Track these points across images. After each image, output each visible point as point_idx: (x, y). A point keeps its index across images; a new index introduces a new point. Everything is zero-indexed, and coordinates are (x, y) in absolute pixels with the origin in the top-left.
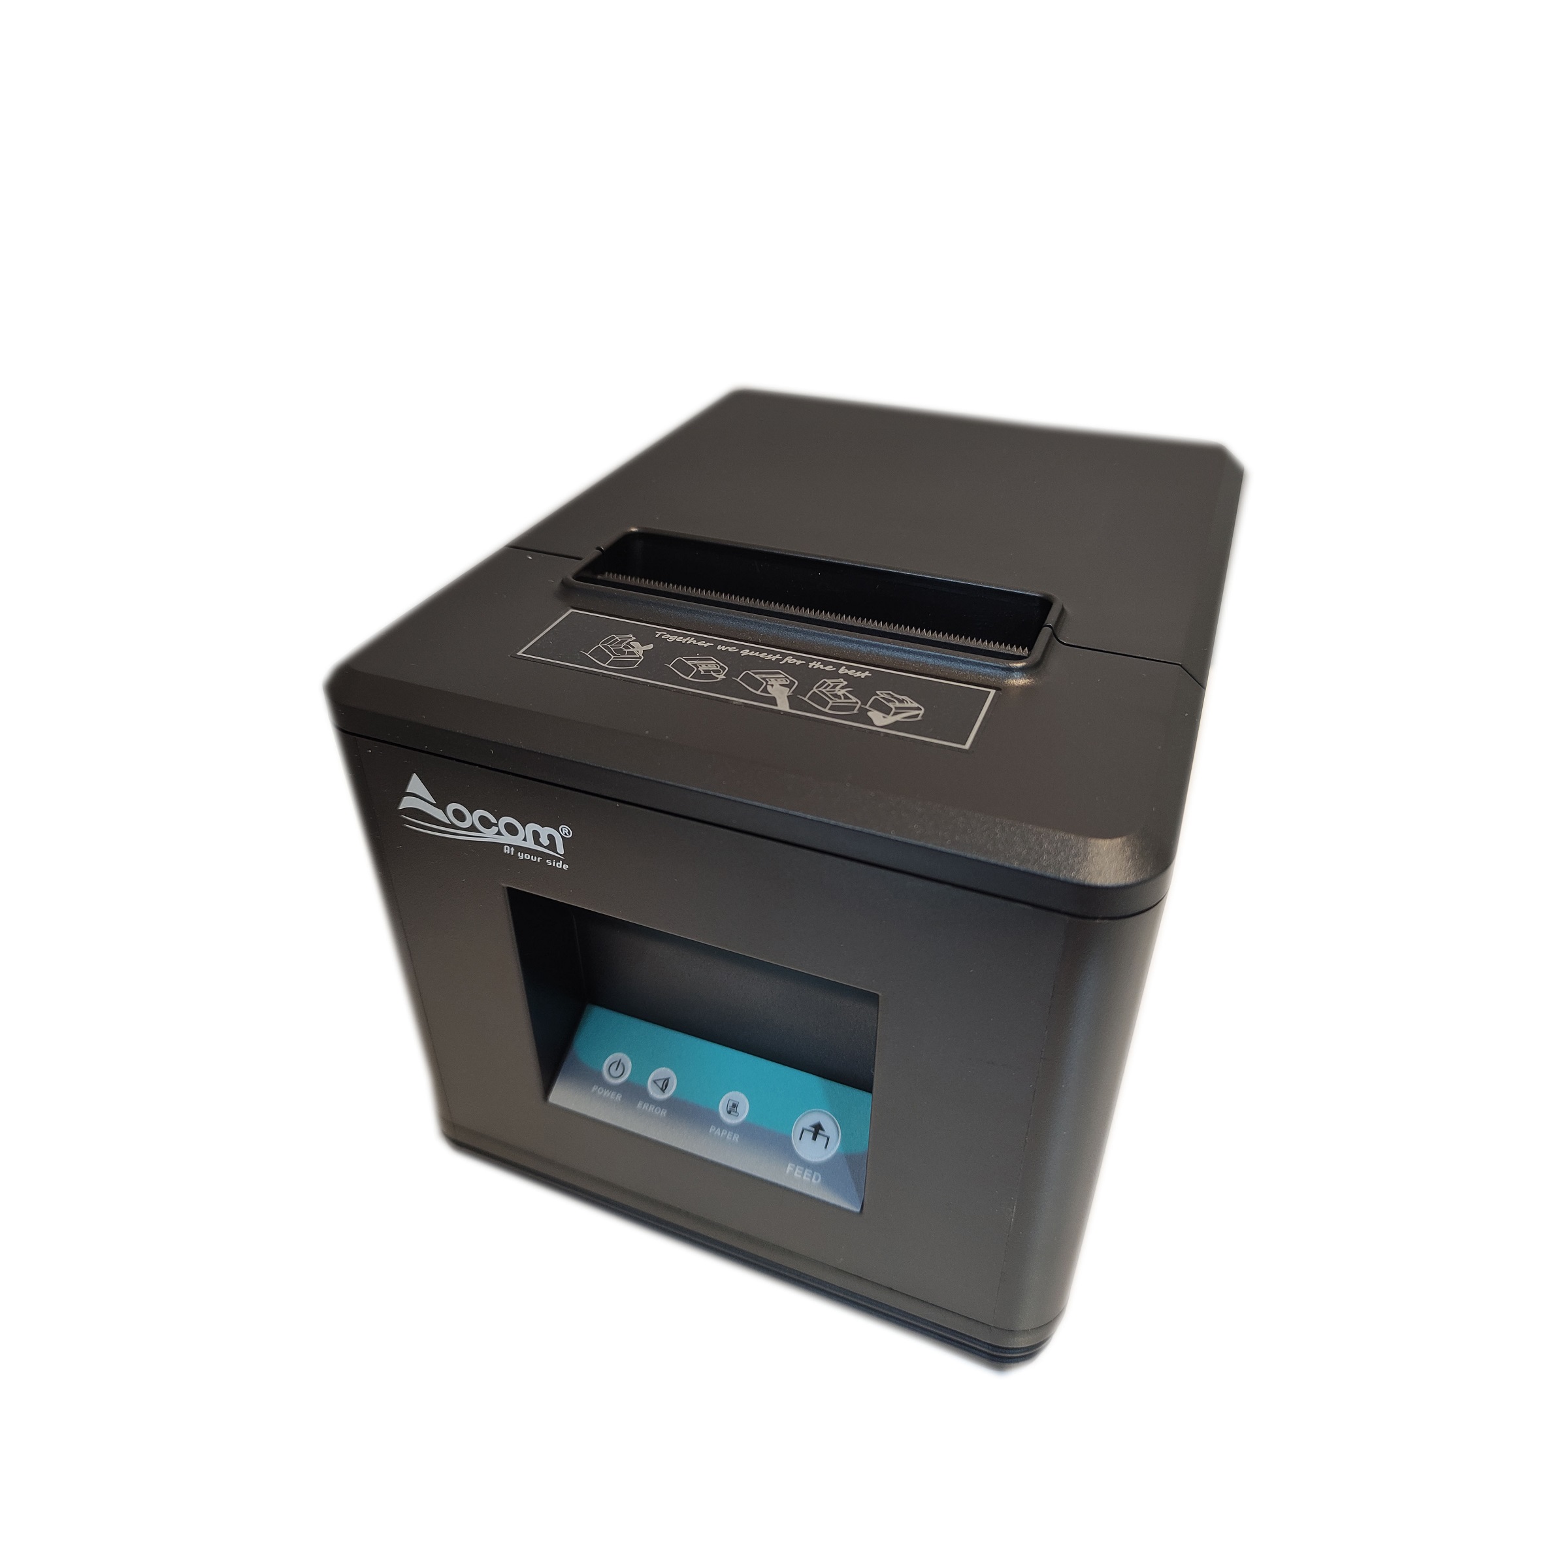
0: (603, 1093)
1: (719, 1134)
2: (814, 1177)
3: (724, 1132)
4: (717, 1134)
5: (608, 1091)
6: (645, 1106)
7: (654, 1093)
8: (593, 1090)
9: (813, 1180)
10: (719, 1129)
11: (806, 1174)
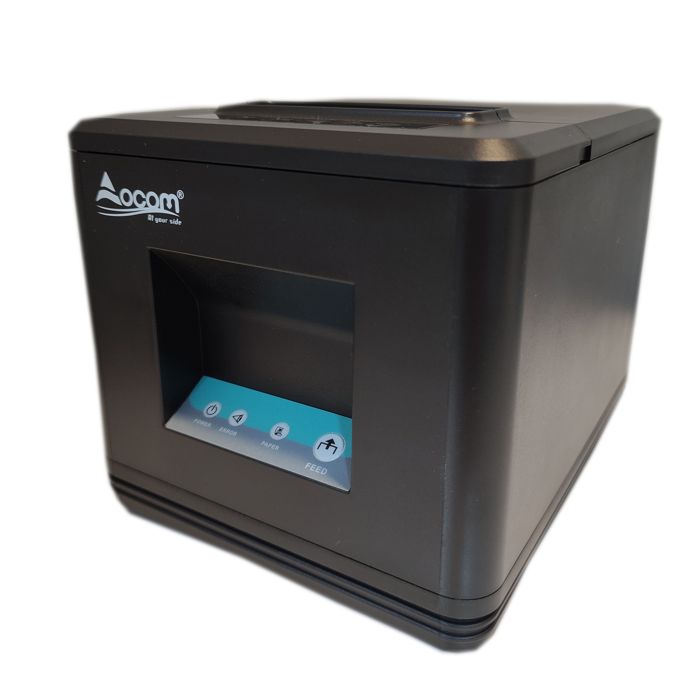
0: (200, 423)
1: (267, 446)
2: (323, 471)
3: (270, 445)
4: (266, 446)
5: (204, 422)
6: (225, 430)
7: (233, 422)
8: (194, 421)
9: (322, 473)
10: (267, 443)
11: (317, 469)
